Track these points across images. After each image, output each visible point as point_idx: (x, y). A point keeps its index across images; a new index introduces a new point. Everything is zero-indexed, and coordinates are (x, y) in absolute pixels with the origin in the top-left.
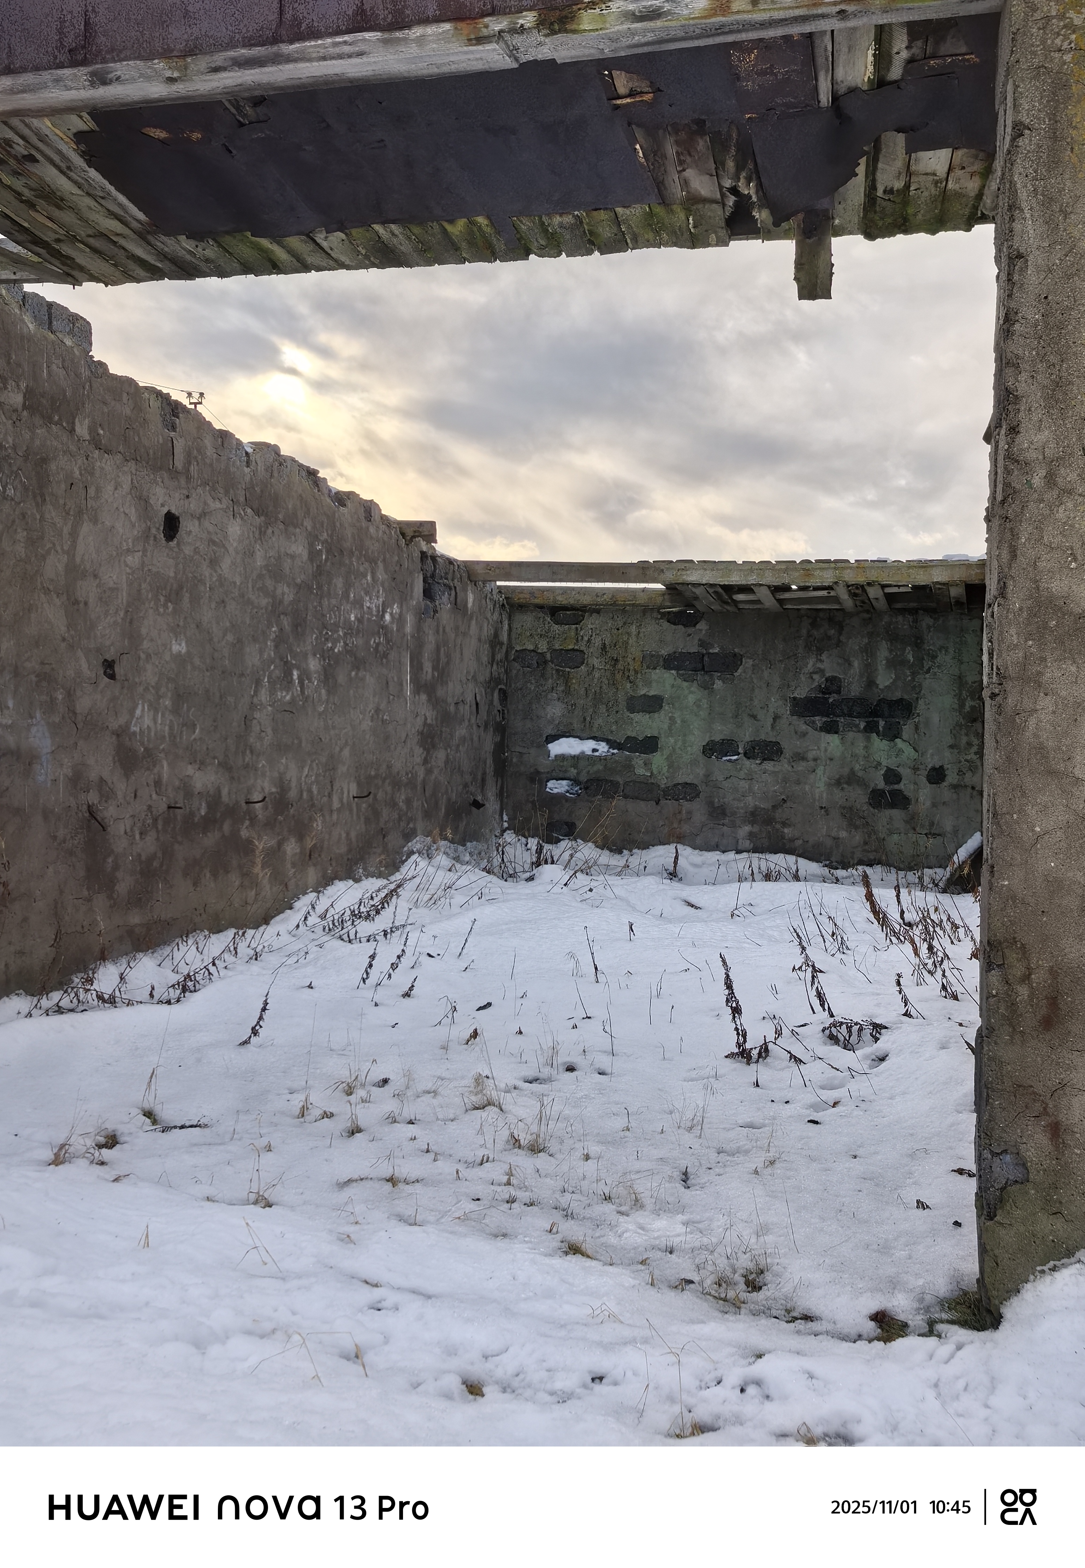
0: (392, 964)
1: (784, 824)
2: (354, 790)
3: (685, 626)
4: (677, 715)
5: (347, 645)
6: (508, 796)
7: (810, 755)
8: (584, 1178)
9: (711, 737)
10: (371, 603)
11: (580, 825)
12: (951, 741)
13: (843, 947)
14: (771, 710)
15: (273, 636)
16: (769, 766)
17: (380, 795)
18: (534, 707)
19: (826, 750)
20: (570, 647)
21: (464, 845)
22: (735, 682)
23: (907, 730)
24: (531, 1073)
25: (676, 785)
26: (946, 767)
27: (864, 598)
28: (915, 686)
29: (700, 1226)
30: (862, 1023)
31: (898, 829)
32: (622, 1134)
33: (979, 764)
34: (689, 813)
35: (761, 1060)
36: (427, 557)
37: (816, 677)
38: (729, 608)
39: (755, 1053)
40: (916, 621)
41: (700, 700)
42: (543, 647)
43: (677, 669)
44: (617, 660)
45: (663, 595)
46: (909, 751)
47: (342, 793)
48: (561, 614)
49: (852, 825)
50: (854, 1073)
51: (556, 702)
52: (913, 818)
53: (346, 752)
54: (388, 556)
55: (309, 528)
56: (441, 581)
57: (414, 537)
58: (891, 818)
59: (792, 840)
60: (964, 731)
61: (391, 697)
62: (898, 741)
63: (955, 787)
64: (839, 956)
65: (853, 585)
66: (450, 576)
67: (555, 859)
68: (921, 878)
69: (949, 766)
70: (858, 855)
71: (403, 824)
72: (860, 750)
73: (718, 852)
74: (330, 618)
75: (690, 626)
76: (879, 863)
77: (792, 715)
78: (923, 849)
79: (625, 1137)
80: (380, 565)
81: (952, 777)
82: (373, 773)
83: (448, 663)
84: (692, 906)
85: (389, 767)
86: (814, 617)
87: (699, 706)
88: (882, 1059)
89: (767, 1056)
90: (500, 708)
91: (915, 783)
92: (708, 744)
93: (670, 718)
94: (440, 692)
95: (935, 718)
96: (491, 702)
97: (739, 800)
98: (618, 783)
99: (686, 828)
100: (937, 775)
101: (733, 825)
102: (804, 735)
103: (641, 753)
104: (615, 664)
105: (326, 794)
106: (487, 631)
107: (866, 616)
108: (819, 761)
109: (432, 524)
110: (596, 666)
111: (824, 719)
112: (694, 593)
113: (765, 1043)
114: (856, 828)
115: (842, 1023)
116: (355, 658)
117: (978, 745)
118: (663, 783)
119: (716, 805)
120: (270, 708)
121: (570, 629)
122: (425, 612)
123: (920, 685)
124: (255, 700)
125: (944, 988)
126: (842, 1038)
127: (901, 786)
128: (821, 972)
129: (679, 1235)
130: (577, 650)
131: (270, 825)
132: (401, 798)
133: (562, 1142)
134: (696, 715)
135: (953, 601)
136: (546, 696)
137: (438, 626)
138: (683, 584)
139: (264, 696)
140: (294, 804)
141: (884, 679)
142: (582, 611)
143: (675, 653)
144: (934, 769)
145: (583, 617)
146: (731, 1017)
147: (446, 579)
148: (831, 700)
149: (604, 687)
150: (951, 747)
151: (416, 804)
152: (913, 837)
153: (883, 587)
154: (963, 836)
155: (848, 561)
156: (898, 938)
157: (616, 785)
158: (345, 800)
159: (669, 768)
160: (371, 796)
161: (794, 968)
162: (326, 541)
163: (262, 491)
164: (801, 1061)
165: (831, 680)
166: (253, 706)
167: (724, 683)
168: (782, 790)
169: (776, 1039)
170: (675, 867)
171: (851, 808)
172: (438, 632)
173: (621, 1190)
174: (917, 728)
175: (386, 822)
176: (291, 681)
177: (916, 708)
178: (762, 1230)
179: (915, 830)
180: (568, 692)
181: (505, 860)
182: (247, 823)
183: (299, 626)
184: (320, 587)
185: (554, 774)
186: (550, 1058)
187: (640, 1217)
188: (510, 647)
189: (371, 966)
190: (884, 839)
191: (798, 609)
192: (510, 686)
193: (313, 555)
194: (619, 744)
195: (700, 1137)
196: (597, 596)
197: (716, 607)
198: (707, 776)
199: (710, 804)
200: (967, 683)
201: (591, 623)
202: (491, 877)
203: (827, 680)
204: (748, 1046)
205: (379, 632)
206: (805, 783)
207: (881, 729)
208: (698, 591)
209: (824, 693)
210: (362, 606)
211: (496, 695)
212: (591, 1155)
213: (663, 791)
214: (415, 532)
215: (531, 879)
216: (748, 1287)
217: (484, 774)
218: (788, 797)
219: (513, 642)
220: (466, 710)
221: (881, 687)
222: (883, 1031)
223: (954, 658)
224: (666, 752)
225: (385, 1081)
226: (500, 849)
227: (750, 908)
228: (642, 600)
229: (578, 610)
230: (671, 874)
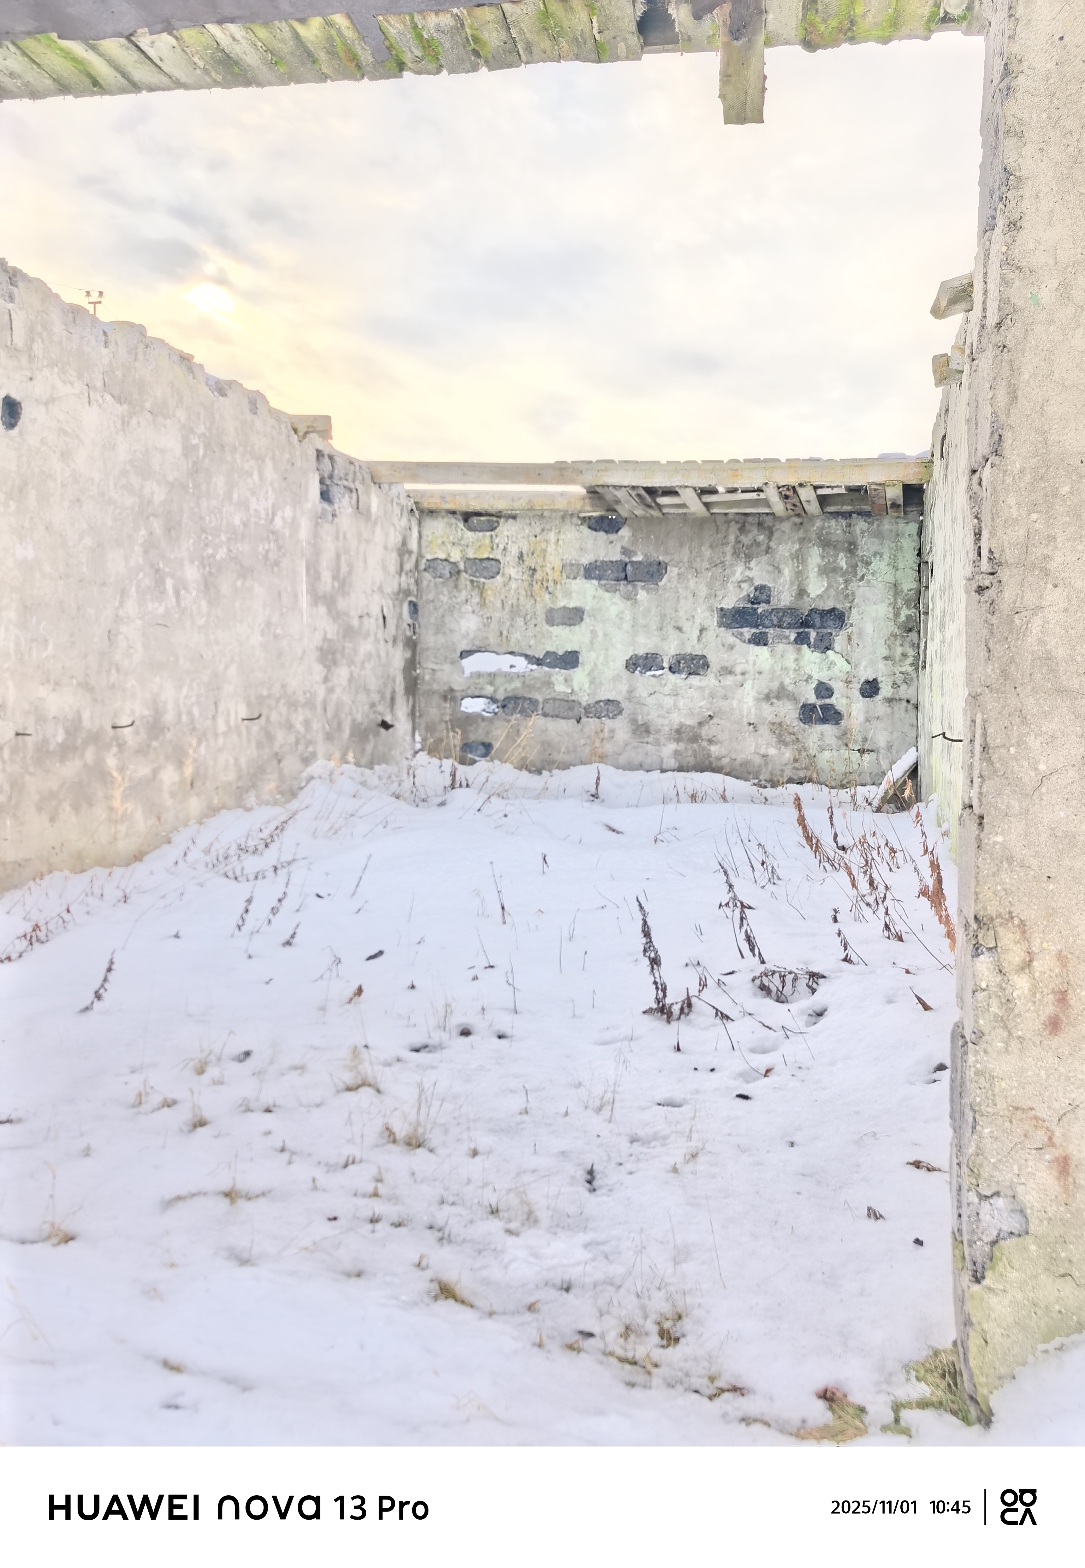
0: (273, 908)
1: (710, 741)
2: (243, 712)
3: (607, 532)
4: (599, 629)
5: (230, 551)
6: (420, 716)
7: (738, 669)
8: (469, 1181)
9: (634, 650)
10: (261, 505)
11: (496, 745)
12: (885, 652)
13: (774, 877)
14: (698, 621)
15: (141, 540)
16: (695, 680)
17: (274, 717)
18: (447, 619)
19: (754, 664)
20: (485, 556)
21: (371, 768)
22: (660, 592)
23: (839, 641)
24: (418, 1041)
25: (598, 702)
26: (879, 680)
27: (795, 500)
28: (847, 595)
29: (605, 1248)
30: (797, 971)
31: (829, 745)
32: (519, 1118)
33: (914, 675)
34: (612, 731)
35: (683, 1017)
36: (323, 455)
37: (744, 585)
38: (652, 512)
39: (676, 1009)
40: (849, 525)
41: (622, 612)
42: (456, 556)
43: (599, 578)
44: (535, 570)
45: (583, 499)
46: (841, 663)
47: (228, 714)
48: (475, 520)
49: (782, 742)
50: (788, 1033)
51: (471, 615)
52: (845, 734)
53: (233, 670)
54: (277, 453)
55: (183, 419)
56: (339, 482)
57: (306, 433)
58: (822, 734)
59: (719, 759)
60: (898, 642)
61: (285, 610)
62: (829, 652)
63: (890, 700)
64: (770, 887)
65: (784, 486)
66: (350, 477)
67: (470, 783)
68: (853, 797)
69: (883, 679)
70: (788, 773)
71: (301, 747)
72: (790, 663)
73: (642, 772)
74: (211, 521)
75: (612, 532)
76: (810, 780)
77: (720, 627)
78: (856, 767)
79: (522, 1122)
80: (269, 463)
81: (886, 690)
82: (265, 693)
83: (350, 572)
84: (614, 831)
85: (283, 686)
86: (743, 521)
87: (621, 619)
88: (820, 1014)
89: (690, 1011)
90: (410, 622)
91: (848, 697)
92: (631, 658)
93: (592, 632)
94: (341, 604)
95: (869, 628)
96: (400, 616)
97: (664, 717)
98: (537, 701)
99: (608, 747)
100: (870, 689)
101: (658, 743)
102: (732, 647)
103: (561, 668)
104: (533, 574)
105: (210, 716)
106: (395, 539)
107: (797, 520)
108: (747, 676)
109: (328, 419)
110: (513, 576)
111: (754, 630)
112: (616, 496)
113: (689, 998)
114: (786, 744)
115: (774, 973)
116: (242, 566)
117: (914, 656)
118: (585, 700)
119: (640, 723)
120: (139, 622)
121: (484, 536)
122: (322, 516)
123: (853, 594)
124: (121, 613)
125: (887, 927)
126: (774, 989)
127: (832, 701)
128: (750, 908)
129: (578, 1264)
130: (492, 559)
131: (142, 751)
132: (298, 719)
133: (446, 1132)
134: (619, 628)
135: (889, 503)
136: (460, 609)
137: (337, 532)
138: (603, 486)
139: (131, 607)
140: (171, 728)
141: (816, 587)
142: (497, 517)
143: (596, 561)
144: (867, 682)
145: (498, 522)
146: (649, 969)
147: (346, 480)
148: (760, 611)
149: (522, 598)
150: (886, 658)
151: (316, 725)
152: (845, 753)
153: (816, 488)
154: (897, 752)
155: (778, 460)
156: (833, 865)
157: (533, 702)
158: (232, 723)
159: (590, 684)
160: (263, 719)
161: (721, 905)
162: (204, 434)
163: (124, 376)
164: (728, 1018)
165: (761, 589)
166: (117, 619)
167: (648, 592)
168: (708, 706)
169: (700, 991)
170: (597, 788)
171: (780, 724)
172: (337, 538)
173: (513, 1200)
174: (850, 638)
175: (281, 746)
176: (163, 592)
177: (848, 618)
178: (681, 1256)
179: (847, 745)
180: (483, 604)
181: (417, 784)
182: (114, 750)
183: (171, 528)
184: (197, 486)
185: (470, 692)
186: (442, 1020)
187: (532, 1237)
188: (420, 555)
189: (247, 911)
190: (815, 756)
191: (726, 514)
192: (421, 597)
193: (188, 450)
194: (538, 659)
195: (610, 1121)
196: (513, 500)
197: (639, 512)
198: (630, 692)
199: (634, 721)
200: (902, 591)
201: (506, 529)
202: (400, 804)
203: (756, 589)
204: (668, 1001)
205: (268, 538)
206: (733, 698)
207: (812, 640)
208: (621, 494)
209: (753, 603)
210: (247, 509)
211: (406, 607)
212: (480, 1149)
213: (585, 709)
214: (308, 427)
215: (443, 804)
216: (662, 1338)
217: (393, 692)
218: (714, 713)
219: (424, 550)
220: (372, 624)
221: (812, 596)
222: (821, 981)
223: (889, 565)
224: (588, 667)
225: (247, 1054)
226: (411, 772)
227: (674, 832)
228: (561, 505)
229: (492, 515)
230: (593, 796)
